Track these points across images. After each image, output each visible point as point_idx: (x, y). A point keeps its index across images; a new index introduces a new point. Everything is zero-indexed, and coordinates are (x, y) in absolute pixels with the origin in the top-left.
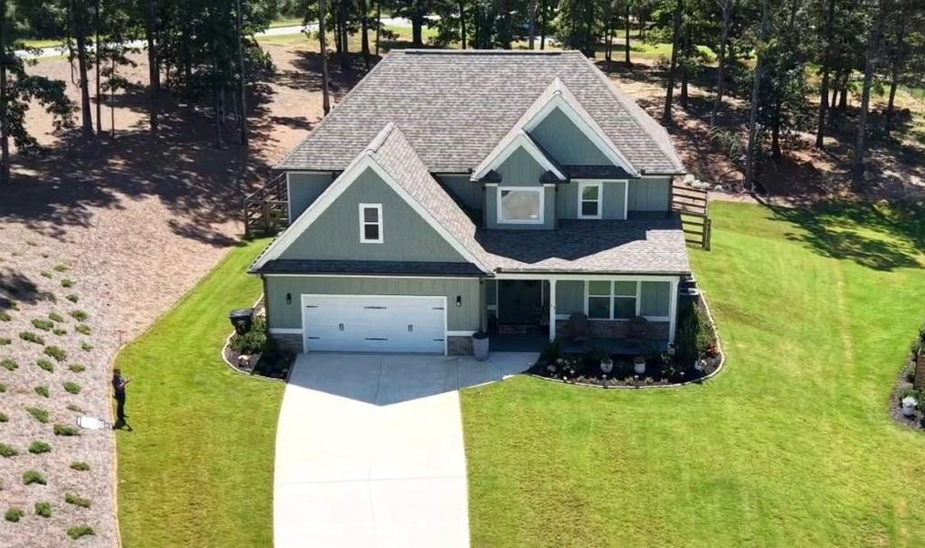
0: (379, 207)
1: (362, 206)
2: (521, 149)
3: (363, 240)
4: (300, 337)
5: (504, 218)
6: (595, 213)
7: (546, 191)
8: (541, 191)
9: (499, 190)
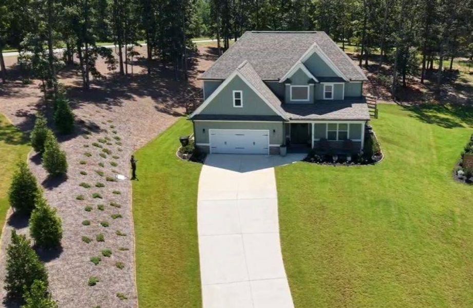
0: (241, 92)
1: (234, 92)
2: (300, 70)
3: (234, 106)
4: (208, 147)
5: (293, 99)
6: (330, 97)
7: (311, 87)
8: (308, 87)
9: (291, 87)
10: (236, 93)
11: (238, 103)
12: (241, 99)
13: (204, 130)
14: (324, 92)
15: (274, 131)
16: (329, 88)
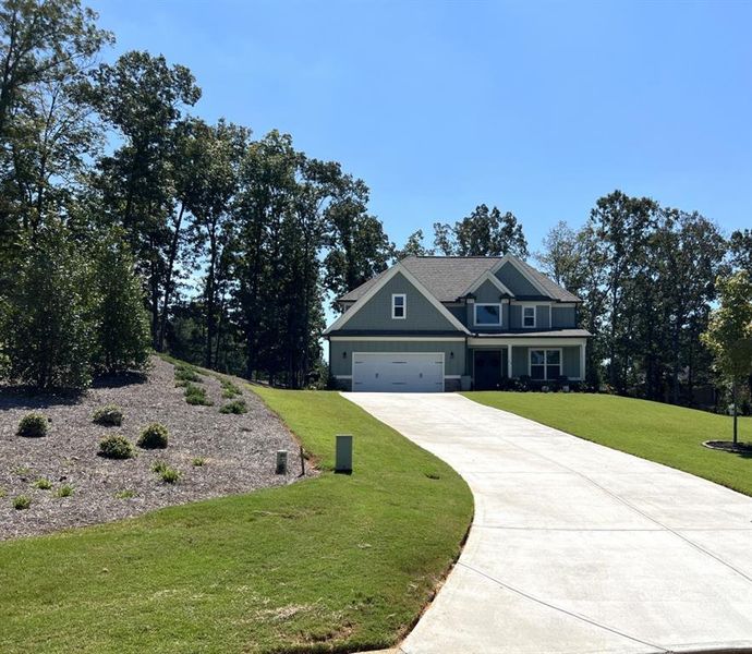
0: (404, 296)
1: (394, 296)
2: (488, 281)
3: (393, 317)
4: (349, 380)
5: (478, 322)
6: (532, 324)
7: (503, 305)
8: (500, 305)
9: (475, 305)
11: (399, 312)
12: (404, 307)
13: (345, 354)
14: (523, 317)
15: (452, 354)
16: (530, 311)
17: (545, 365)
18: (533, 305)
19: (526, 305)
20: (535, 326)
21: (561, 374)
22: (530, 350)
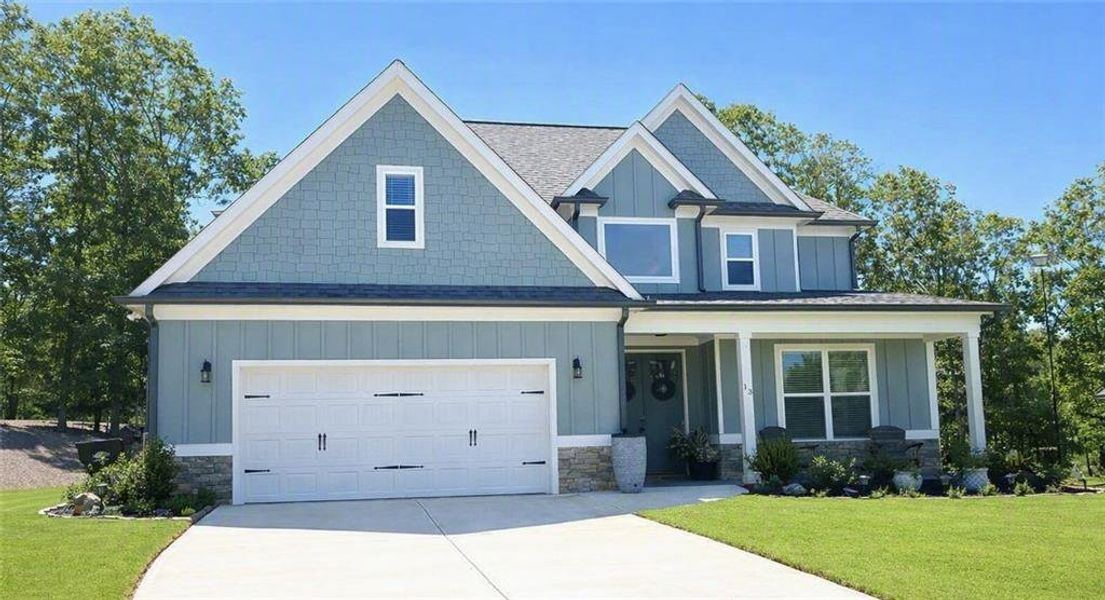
0: (417, 173)
1: (383, 171)
2: (636, 156)
3: (382, 241)
4: (224, 464)
6: (751, 281)
7: (681, 223)
8: (672, 223)
9: (603, 221)
10: (390, 180)
11: (401, 226)
12: (419, 207)
13: (207, 367)
14: (725, 260)
15: (576, 364)
16: (740, 243)
17: (827, 395)
18: (749, 227)
19: (729, 227)
20: (756, 286)
21: (875, 422)
22: (779, 351)
